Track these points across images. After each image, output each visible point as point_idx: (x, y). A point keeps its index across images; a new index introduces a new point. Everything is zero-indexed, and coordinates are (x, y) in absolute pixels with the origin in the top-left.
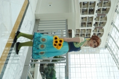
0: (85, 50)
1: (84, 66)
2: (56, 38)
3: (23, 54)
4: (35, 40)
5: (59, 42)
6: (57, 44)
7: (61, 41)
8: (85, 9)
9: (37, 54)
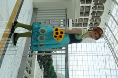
2: (57, 30)
3: (21, 44)
4: (34, 31)
5: (59, 34)
6: (58, 36)
7: (62, 33)
9: (36, 46)
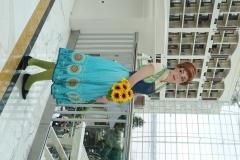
0: (188, 106)
1: (185, 140)
8: (192, 15)
